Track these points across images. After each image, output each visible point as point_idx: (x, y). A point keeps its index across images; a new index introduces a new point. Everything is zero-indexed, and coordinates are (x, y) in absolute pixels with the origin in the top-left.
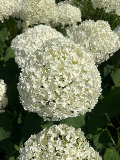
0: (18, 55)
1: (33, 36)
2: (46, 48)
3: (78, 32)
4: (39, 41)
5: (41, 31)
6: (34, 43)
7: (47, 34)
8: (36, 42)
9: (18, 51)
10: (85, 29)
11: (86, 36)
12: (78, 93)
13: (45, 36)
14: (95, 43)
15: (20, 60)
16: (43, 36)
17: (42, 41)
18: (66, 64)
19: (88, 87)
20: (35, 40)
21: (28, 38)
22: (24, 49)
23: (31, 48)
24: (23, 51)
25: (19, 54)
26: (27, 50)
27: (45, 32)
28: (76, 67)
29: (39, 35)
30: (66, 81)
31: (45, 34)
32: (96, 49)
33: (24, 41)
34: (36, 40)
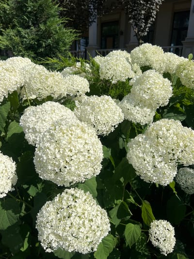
0: (29, 132)
1: (43, 114)
2: (57, 127)
3: (85, 108)
4: (49, 118)
5: (50, 108)
6: (45, 120)
7: (56, 112)
8: (46, 120)
9: (29, 128)
10: (91, 104)
11: (91, 111)
12: (83, 160)
13: (54, 114)
14: (99, 117)
15: (31, 136)
16: (52, 114)
17: (52, 119)
18: (73, 139)
19: (90, 155)
20: (45, 117)
21: (37, 116)
22: (35, 127)
23: (42, 125)
24: (34, 129)
25: (30, 131)
26: (38, 127)
27: (53, 109)
28: (80, 141)
29: (49, 112)
30: (74, 151)
31: (54, 111)
32: (101, 122)
33: (34, 119)
34: (46, 118)
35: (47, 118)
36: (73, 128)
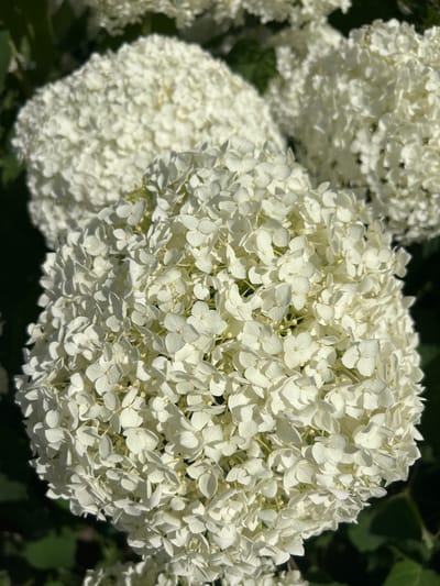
0: (42, 197)
1: (107, 105)
3: (333, 85)
4: (139, 133)
5: (149, 75)
6: (114, 145)
7: (177, 97)
8: (121, 142)
9: (42, 180)
10: (368, 72)
11: (366, 113)
12: (304, 478)
13: (166, 109)
14: (407, 154)
15: (49, 217)
16: (157, 108)
17: (152, 139)
19: (356, 457)
20: (116, 127)
21: (85, 112)
23: (98, 169)
24: (59, 182)
25: (47, 189)
26: (79, 179)
27: (167, 83)
29: (139, 99)
31: (170, 92)
32: (411, 180)
33: (66, 127)
34: (121, 132)
35: (129, 129)
36: (264, 240)
